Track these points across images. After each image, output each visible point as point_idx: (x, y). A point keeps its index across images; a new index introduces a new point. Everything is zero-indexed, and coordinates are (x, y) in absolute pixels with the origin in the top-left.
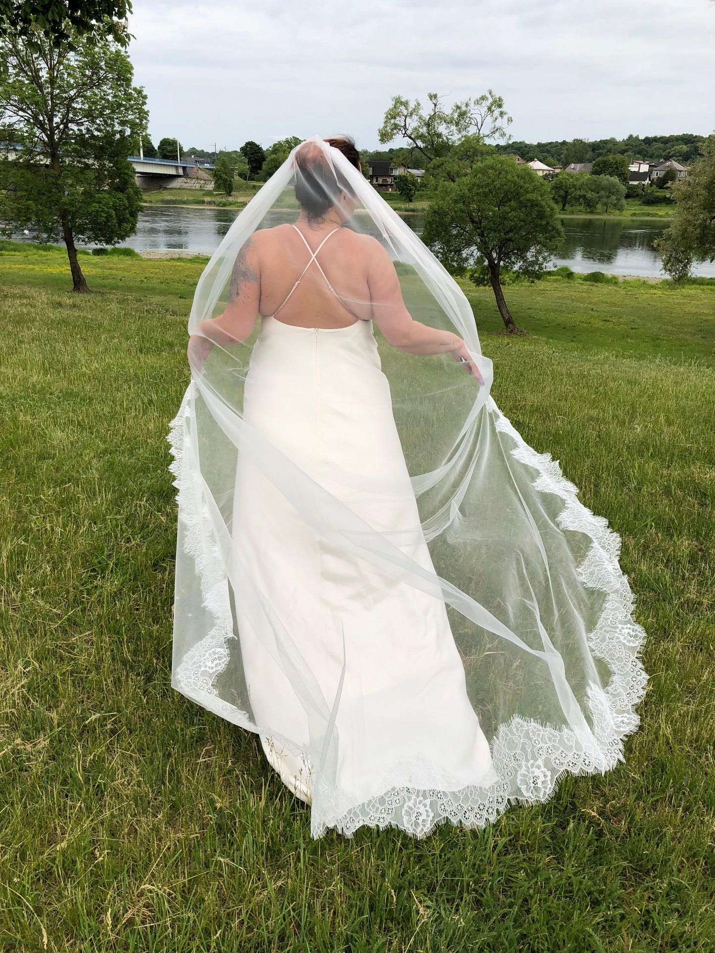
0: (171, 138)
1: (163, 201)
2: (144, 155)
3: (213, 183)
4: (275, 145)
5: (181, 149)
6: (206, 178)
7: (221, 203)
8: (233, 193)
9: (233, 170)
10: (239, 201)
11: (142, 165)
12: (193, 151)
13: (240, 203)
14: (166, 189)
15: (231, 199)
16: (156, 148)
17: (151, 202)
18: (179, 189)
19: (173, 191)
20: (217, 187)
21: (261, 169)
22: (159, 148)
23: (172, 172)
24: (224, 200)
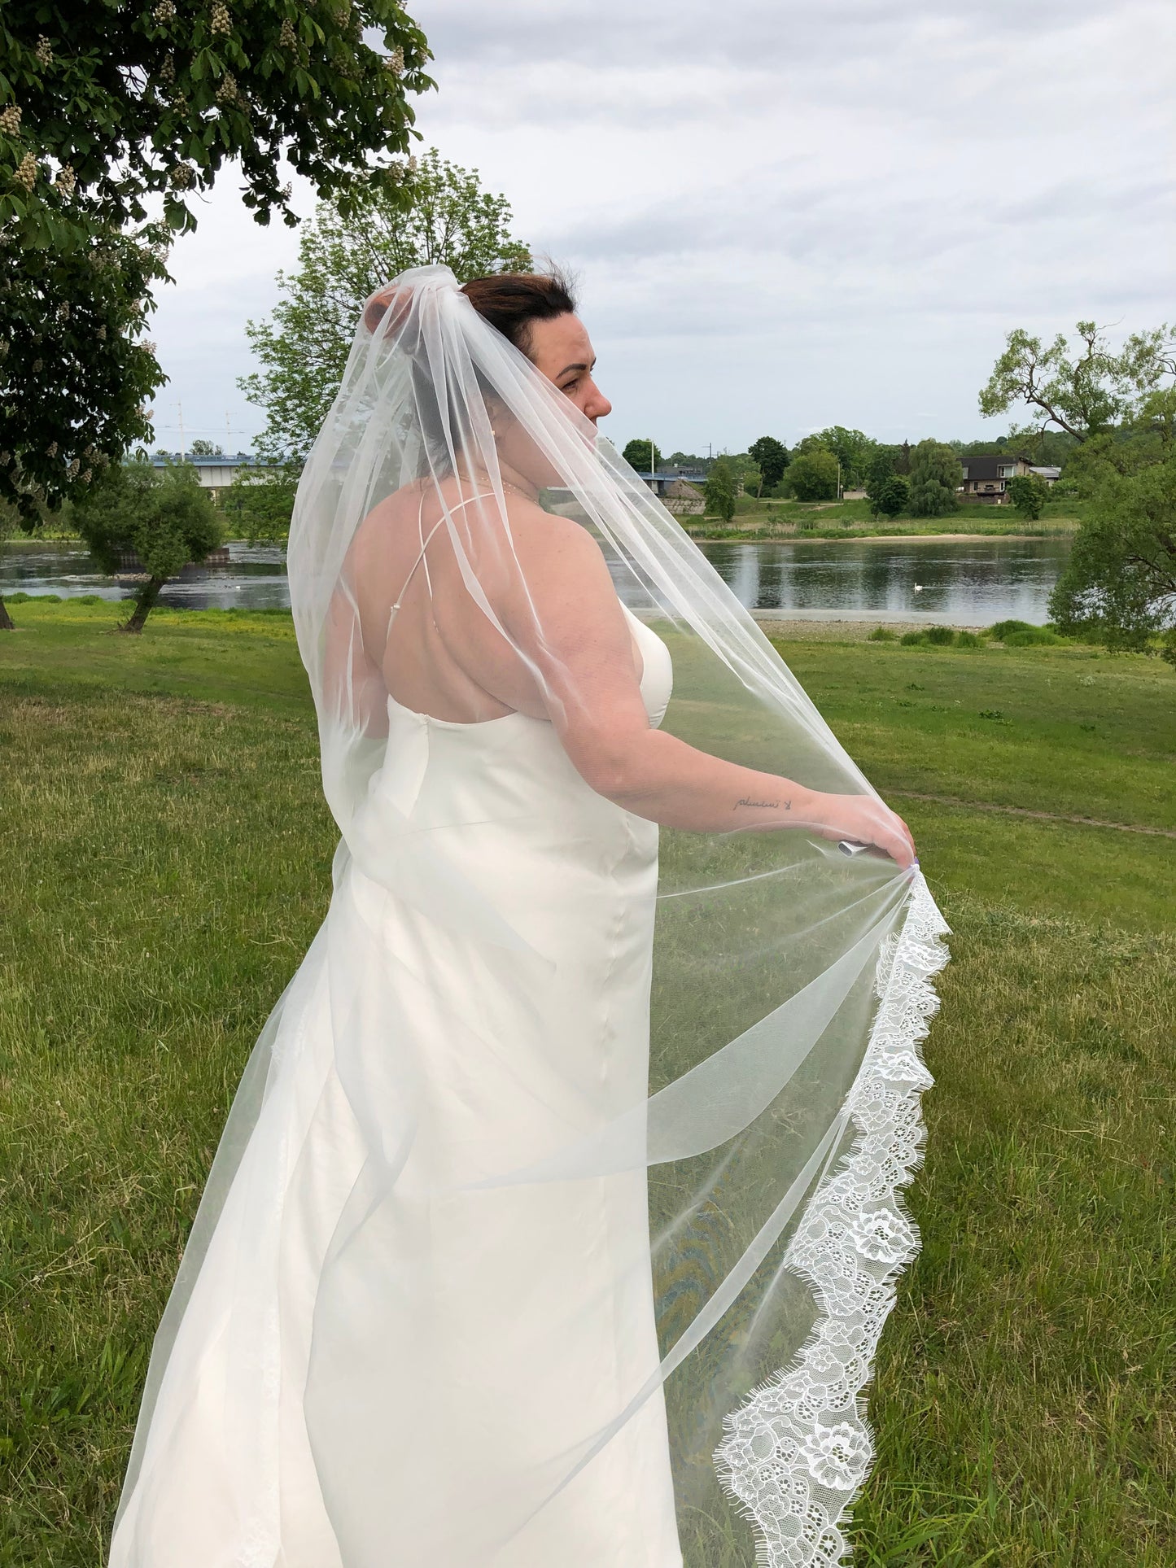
0: (643, 439)
3: (703, 503)
4: (805, 441)
5: (657, 455)
6: (694, 497)
7: (713, 533)
8: (734, 518)
9: (735, 482)
10: (743, 528)
12: (679, 458)
13: (744, 532)
15: (730, 527)
20: (711, 510)
21: (780, 478)
24: (719, 529)
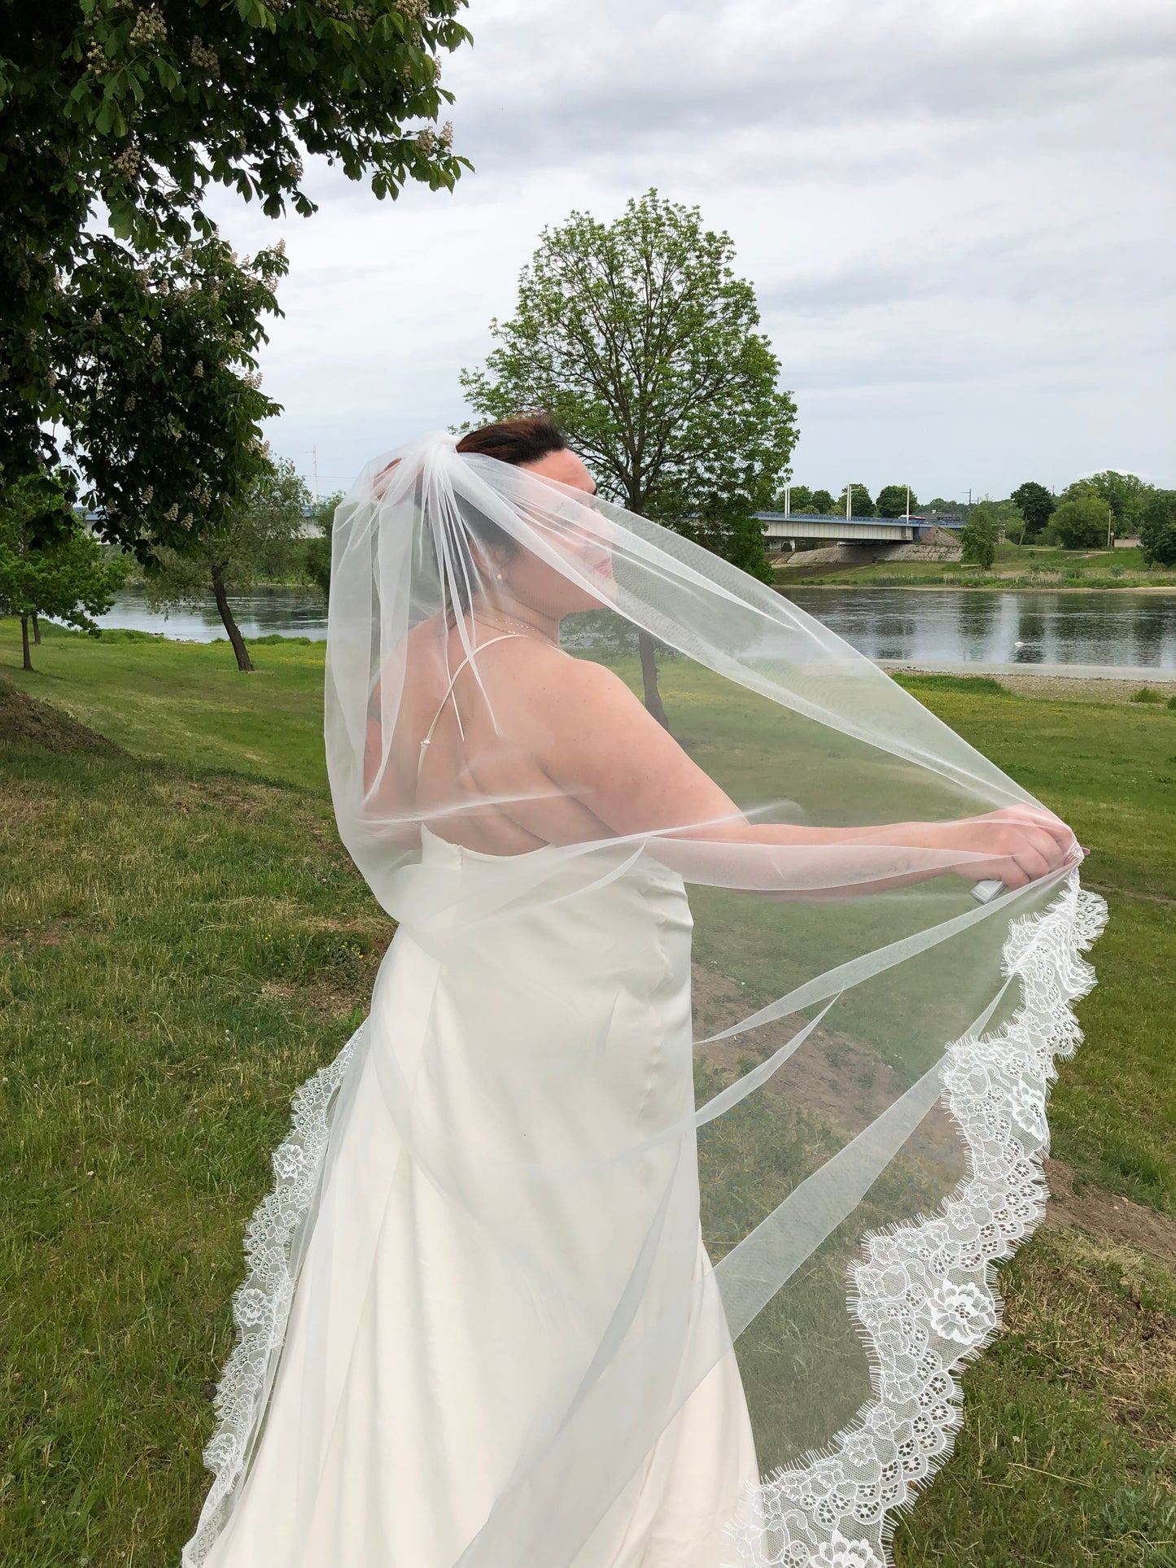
0: (899, 485)
1: (874, 582)
2: (854, 514)
3: (961, 550)
4: (1073, 486)
5: (913, 501)
6: (950, 544)
7: (970, 581)
8: (993, 565)
9: (996, 529)
10: (1002, 577)
11: (847, 528)
12: (938, 504)
13: (1004, 580)
14: (883, 562)
15: (988, 575)
16: (874, 502)
17: (855, 583)
18: (904, 561)
19: (893, 566)
20: (968, 557)
21: (1045, 525)
22: (879, 501)
23: (895, 536)
24: (976, 576)
